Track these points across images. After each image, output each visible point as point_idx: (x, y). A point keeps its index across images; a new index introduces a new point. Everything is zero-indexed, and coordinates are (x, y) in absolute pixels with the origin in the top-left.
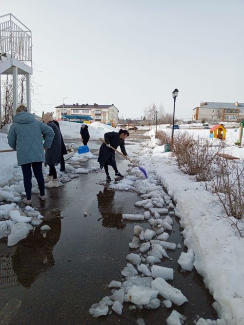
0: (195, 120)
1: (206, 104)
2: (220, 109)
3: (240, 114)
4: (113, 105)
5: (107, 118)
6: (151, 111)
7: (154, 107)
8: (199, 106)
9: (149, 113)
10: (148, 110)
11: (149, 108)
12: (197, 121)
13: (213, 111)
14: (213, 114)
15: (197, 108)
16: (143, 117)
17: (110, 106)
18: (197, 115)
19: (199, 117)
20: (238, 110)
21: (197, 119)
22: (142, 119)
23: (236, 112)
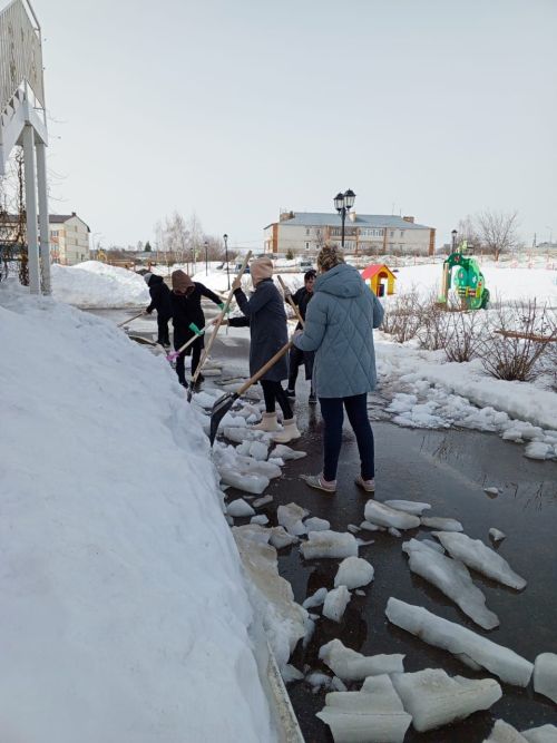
0: (271, 251)
1: (291, 216)
2: (321, 227)
3: (360, 238)
4: (74, 214)
5: (62, 248)
6: (173, 230)
7: (178, 221)
8: (278, 221)
9: (168, 235)
10: (164, 229)
11: (168, 224)
12: (277, 254)
13: (308, 232)
14: (308, 238)
15: (275, 226)
16: (144, 245)
17: (67, 218)
18: (275, 241)
19: (279, 246)
20: (355, 229)
21: (275, 250)
22: (143, 249)
23: (353, 235)
